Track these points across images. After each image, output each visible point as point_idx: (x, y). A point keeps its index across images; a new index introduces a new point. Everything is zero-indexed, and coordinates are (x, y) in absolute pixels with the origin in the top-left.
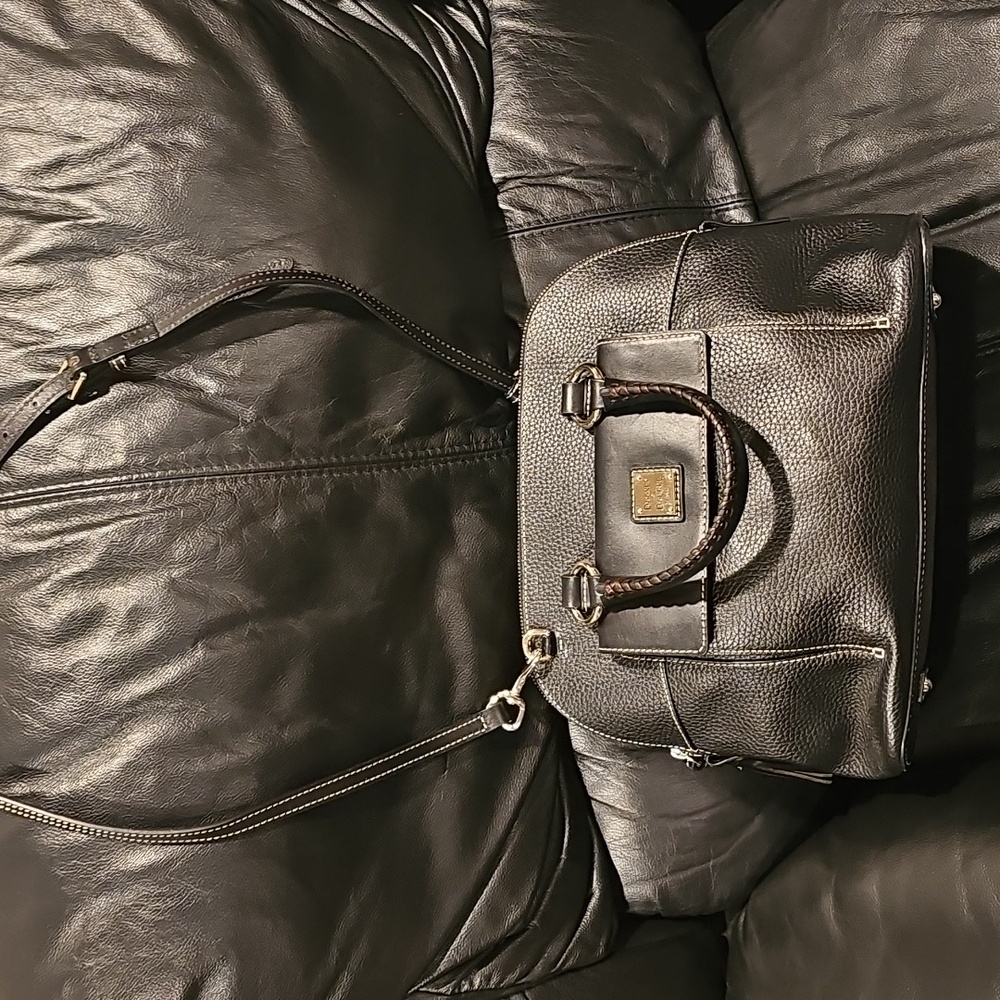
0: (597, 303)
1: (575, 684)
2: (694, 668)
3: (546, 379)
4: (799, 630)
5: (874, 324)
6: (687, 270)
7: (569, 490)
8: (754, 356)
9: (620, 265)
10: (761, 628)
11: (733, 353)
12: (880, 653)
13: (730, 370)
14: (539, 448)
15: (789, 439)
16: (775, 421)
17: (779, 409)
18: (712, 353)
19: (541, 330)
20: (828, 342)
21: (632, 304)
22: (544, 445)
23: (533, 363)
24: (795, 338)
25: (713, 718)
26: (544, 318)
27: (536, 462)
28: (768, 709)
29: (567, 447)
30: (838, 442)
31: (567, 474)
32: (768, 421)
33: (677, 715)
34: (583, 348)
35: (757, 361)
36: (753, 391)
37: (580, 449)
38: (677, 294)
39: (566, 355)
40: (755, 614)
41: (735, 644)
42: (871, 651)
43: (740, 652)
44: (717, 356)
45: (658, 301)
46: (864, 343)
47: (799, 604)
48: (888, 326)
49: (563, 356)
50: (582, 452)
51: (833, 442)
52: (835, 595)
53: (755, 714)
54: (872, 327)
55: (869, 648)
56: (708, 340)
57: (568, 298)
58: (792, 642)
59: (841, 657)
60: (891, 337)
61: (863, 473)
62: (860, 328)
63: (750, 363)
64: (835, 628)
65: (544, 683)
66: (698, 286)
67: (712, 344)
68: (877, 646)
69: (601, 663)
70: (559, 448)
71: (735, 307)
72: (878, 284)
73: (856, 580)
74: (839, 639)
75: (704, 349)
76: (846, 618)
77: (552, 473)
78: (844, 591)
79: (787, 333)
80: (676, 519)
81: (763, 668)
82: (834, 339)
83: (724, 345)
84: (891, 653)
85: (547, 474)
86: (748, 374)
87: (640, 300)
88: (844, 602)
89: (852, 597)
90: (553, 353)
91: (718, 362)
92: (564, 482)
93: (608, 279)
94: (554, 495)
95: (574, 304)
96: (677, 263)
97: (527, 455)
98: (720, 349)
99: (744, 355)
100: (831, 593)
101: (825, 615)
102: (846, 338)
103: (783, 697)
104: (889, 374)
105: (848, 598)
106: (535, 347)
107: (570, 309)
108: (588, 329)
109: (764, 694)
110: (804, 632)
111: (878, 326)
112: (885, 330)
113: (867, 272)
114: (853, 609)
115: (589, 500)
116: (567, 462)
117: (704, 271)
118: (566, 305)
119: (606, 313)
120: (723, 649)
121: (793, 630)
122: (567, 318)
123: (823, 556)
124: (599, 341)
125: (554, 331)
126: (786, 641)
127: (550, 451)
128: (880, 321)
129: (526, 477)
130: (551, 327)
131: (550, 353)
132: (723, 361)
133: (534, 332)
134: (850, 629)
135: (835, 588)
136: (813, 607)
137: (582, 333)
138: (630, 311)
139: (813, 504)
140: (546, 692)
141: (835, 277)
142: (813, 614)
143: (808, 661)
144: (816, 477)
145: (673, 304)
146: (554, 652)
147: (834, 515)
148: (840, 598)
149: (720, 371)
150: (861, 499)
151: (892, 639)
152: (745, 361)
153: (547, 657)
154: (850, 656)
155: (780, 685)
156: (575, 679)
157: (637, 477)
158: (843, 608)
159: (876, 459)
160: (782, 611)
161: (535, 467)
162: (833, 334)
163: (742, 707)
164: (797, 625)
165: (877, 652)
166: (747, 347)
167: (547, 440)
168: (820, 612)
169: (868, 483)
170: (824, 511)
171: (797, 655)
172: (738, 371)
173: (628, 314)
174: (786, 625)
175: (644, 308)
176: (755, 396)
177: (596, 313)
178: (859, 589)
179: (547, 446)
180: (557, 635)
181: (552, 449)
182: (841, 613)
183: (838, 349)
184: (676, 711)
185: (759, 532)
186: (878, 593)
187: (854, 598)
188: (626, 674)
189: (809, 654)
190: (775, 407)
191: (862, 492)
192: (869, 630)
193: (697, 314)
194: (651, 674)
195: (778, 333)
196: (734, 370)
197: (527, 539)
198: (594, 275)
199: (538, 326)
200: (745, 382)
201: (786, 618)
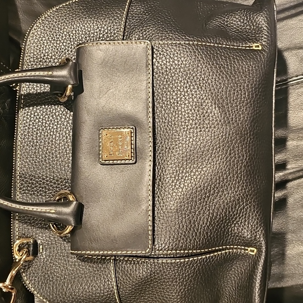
0: (75, 26)
1: (49, 276)
2: (134, 263)
4: (208, 237)
5: (252, 47)
6: (133, 11)
7: (52, 144)
8: (183, 59)
9: (89, 5)
10: (184, 236)
11: (168, 57)
12: (253, 251)
13: (166, 67)
14: (32, 116)
15: (205, 112)
16: (195, 100)
17: (198, 92)
18: (155, 56)
19: (36, 40)
20: (228, 54)
21: (98, 28)
22: (36, 114)
23: (30, 61)
24: (208, 50)
25: (142, 296)
26: (39, 33)
27: (30, 125)
28: (180, 290)
29: (52, 116)
30: (236, 115)
31: (52, 133)
32: (191, 100)
33: (119, 296)
34: (65, 54)
35: (184, 62)
36: (181, 81)
37: (61, 118)
38: (127, 24)
39: (53, 57)
40: (181, 227)
41: (167, 247)
42: (247, 250)
43: (169, 252)
44: (158, 58)
45: (115, 27)
46: (249, 56)
47: (209, 220)
48: (260, 48)
49: (51, 58)
50: (63, 120)
51: (233, 115)
52: (231, 213)
53: (171, 293)
54: (251, 48)
55: (246, 248)
56: (153, 49)
57: (56, 22)
58: (202, 245)
59: (228, 254)
60: (264, 55)
61: (250, 135)
62: (244, 48)
63: (179, 63)
64: (229, 235)
65: (26, 275)
66: (140, 20)
67: (155, 50)
68: (252, 247)
69: (68, 261)
70: (47, 116)
71: (167, 31)
72: (250, 26)
73: (245, 204)
74: (229, 242)
75: (150, 52)
76: (236, 228)
77: (41, 133)
78: (237, 211)
79: (202, 46)
80: (131, 162)
81: (181, 263)
82: (230, 53)
83: (162, 51)
84: (262, 252)
85: (37, 133)
86: (178, 70)
87: (103, 25)
88: (236, 218)
89: (241, 215)
90: (44, 56)
91: (158, 62)
92: (49, 138)
93: (82, 13)
94: (42, 147)
95: (59, 26)
96: (127, 7)
97: (24, 120)
98: (160, 54)
99: (176, 58)
100: (229, 212)
101: (224, 227)
102: (238, 53)
103: (191, 281)
105: (239, 215)
106: (32, 51)
107: (57, 29)
108: (69, 42)
109: (180, 280)
110: (211, 238)
111: (254, 48)
112: (258, 50)
113: (242, 21)
114: (241, 223)
115: (66, 150)
116: (52, 125)
117: (144, 12)
118: (54, 26)
119: (81, 33)
120: (158, 250)
121: (205, 236)
122: (55, 34)
123: (226, 187)
125: (45, 42)
126: (199, 244)
127: (40, 118)
128: (254, 46)
129: (22, 134)
130: (44, 39)
131: (42, 55)
132: (162, 62)
133: (32, 41)
134: (237, 236)
135: (232, 209)
136: (217, 221)
137: (65, 44)
138: (97, 32)
139: (220, 153)
140: (27, 282)
141: (222, 23)
142: (217, 226)
143: (209, 257)
144: (222, 136)
145: (125, 30)
146: (35, 252)
147: (233, 161)
148: (234, 215)
149: (160, 68)
150: (249, 151)
151: (263, 243)
152: (176, 62)
153: (31, 258)
154: (232, 253)
155: (191, 273)
156: (49, 272)
158: (235, 222)
159: (257, 127)
160: (199, 224)
161: (29, 128)
162: (229, 50)
163: (163, 289)
164: (207, 233)
165: (252, 251)
166: (177, 53)
167: (38, 111)
168: (221, 224)
169: (252, 142)
170: (227, 158)
171: (201, 254)
172: (172, 68)
173: (96, 34)
174: (200, 233)
175: (106, 31)
176: (182, 84)
177: (74, 32)
178: (246, 210)
179: (38, 115)
180: (39, 242)
181: (42, 117)
182: (233, 225)
183: (234, 58)
185: (184, 171)
186: (257, 212)
187: (242, 216)
188: (86, 268)
189: (209, 253)
190: (196, 92)
191: (249, 147)
192: (246, 234)
193: (141, 35)
194: (104, 268)
195: (197, 46)
196: (169, 67)
197: (20, 177)
198: (73, 10)
199: (34, 38)
200: (176, 75)
201: (201, 229)
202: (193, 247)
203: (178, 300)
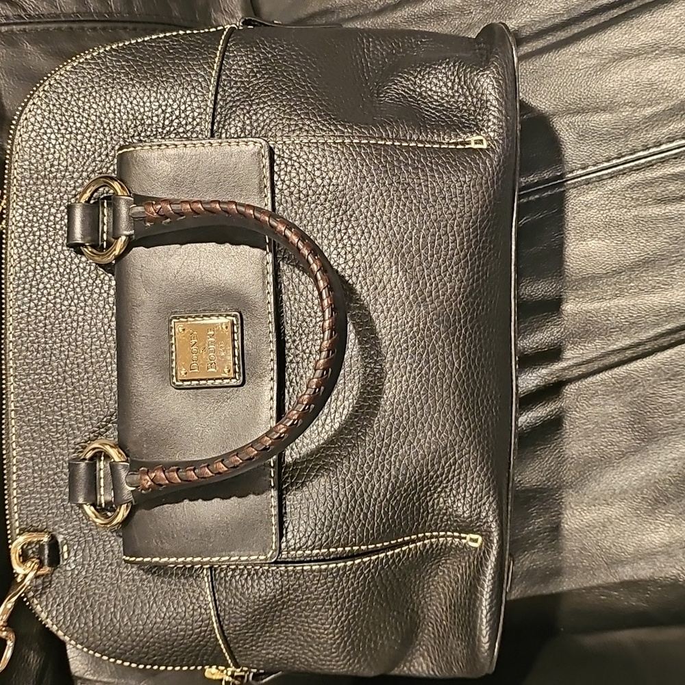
0: (112, 103)
1: (84, 603)
2: (249, 574)
3: (42, 199)
4: (388, 520)
5: (469, 143)
6: (230, 70)
7: (77, 346)
8: (331, 174)
9: (141, 58)
10: (344, 520)
11: (303, 170)
12: (476, 541)
13: (300, 192)
14: (34, 290)
15: (377, 280)
16: (358, 256)
17: (363, 242)
18: (276, 169)
19: (34, 134)
20: (419, 161)
21: (160, 106)
22: (41, 286)
23: (24, 178)
24: (380, 155)
25: (267, 632)
26: (39, 119)
27: (29, 308)
28: (340, 618)
29: (74, 289)
30: (437, 285)
31: (75, 324)
32: (349, 256)
33: (223, 632)
34: (94, 160)
35: (334, 181)
36: (329, 219)
37: (92, 292)
38: (219, 97)
39: (71, 168)
40: (337, 503)
41: (310, 543)
42: (465, 538)
43: (315, 552)
44: (282, 173)
45: (195, 104)
46: (462, 164)
47: (390, 488)
48: (485, 146)
49: (66, 170)
50: (95, 296)
51: (431, 285)
52: (432, 473)
53: (323, 624)
54: (467, 146)
55: (463, 535)
56: (271, 152)
57: (72, 95)
58: (379, 534)
59: (428, 546)
60: (491, 160)
61: (465, 322)
62: (453, 147)
63: (325, 183)
64: (428, 513)
65: (40, 603)
66: (246, 88)
67: (276, 157)
68: (474, 533)
69: (121, 573)
70: (63, 290)
71: (299, 115)
72: (466, 97)
73: (457, 456)
74: (430, 526)
75: (267, 162)
76: (441, 500)
77: (53, 324)
78: (443, 468)
79: (370, 147)
80: (233, 382)
81: (339, 569)
82: (425, 158)
83: (290, 159)
84: (492, 541)
85: (45, 325)
86: (322, 197)
87: (171, 101)
88: (441, 482)
89: (450, 475)
90: (52, 166)
91: (283, 181)
92: (70, 334)
93: (127, 74)
94: (56, 352)
95: (80, 103)
96: (217, 60)
97: (17, 300)
98: (286, 164)
99: (317, 173)
100: (428, 472)
101: (418, 499)
102: (439, 158)
103: (358, 601)
104: (490, 202)
105: (447, 477)
106: (26, 157)
107: (76, 109)
108: (101, 136)
109: (337, 600)
110: (394, 521)
111: (473, 145)
112: (481, 149)
113: (450, 84)
114: (451, 490)
115: (105, 358)
116: (74, 308)
117: (252, 71)
118: (69, 103)
119: (125, 117)
120: (293, 550)
121: (382, 519)
122: (71, 120)
123: (420, 426)
124: (121, 148)
125: (53, 136)
126: (373, 534)
127: (49, 294)
128: (473, 141)
129: (15, 328)
130: (49, 131)
131: (48, 164)
132: (290, 180)
133: (25, 136)
134: (445, 514)
135: (433, 465)
136: (406, 490)
137: (92, 140)
138: (157, 116)
139: (408, 361)
140: (43, 615)
141: (410, 90)
142: (405, 498)
143: (392, 555)
144: (411, 327)
145: (215, 109)
146: (55, 559)
147: (434, 375)
148: (437, 477)
149: (286, 192)
150: (464, 354)
151: (494, 525)
152: (319, 181)
153: (46, 570)
154: (437, 545)
155: (358, 587)
156: (84, 595)
157: (179, 327)
158: (439, 490)
159: (478, 305)
160: (370, 496)
161: (28, 315)
162: (424, 153)
163: (306, 617)
164: (386, 513)
165: (473, 541)
166: (320, 163)
167: (45, 280)
168: (414, 495)
169: (470, 335)
170: (421, 369)
171: (376, 551)
172: (310, 192)
173: (155, 119)
174: (373, 513)
175: (177, 113)
176: (332, 225)
177: (111, 116)
178: (460, 467)
179: (45, 288)
180: (60, 539)
181: (53, 292)
182: (436, 495)
183: (432, 170)
184: (221, 627)
185: (341, 397)
186: (482, 469)
187: (453, 476)
188: (153, 584)
189: (393, 547)
190: (358, 240)
191: (464, 346)
192: (460, 510)
193: (248, 122)
194: (191, 585)
195: (359, 147)
196: (305, 192)
197: (16, 411)
198: (107, 67)
199: (30, 128)
200: (320, 207)
201: (374, 505)
202: (361, 540)
203: (336, 637)
